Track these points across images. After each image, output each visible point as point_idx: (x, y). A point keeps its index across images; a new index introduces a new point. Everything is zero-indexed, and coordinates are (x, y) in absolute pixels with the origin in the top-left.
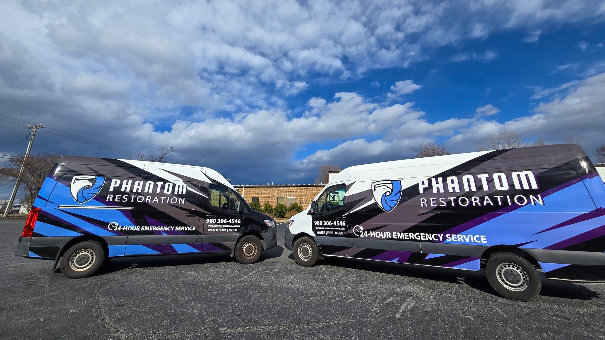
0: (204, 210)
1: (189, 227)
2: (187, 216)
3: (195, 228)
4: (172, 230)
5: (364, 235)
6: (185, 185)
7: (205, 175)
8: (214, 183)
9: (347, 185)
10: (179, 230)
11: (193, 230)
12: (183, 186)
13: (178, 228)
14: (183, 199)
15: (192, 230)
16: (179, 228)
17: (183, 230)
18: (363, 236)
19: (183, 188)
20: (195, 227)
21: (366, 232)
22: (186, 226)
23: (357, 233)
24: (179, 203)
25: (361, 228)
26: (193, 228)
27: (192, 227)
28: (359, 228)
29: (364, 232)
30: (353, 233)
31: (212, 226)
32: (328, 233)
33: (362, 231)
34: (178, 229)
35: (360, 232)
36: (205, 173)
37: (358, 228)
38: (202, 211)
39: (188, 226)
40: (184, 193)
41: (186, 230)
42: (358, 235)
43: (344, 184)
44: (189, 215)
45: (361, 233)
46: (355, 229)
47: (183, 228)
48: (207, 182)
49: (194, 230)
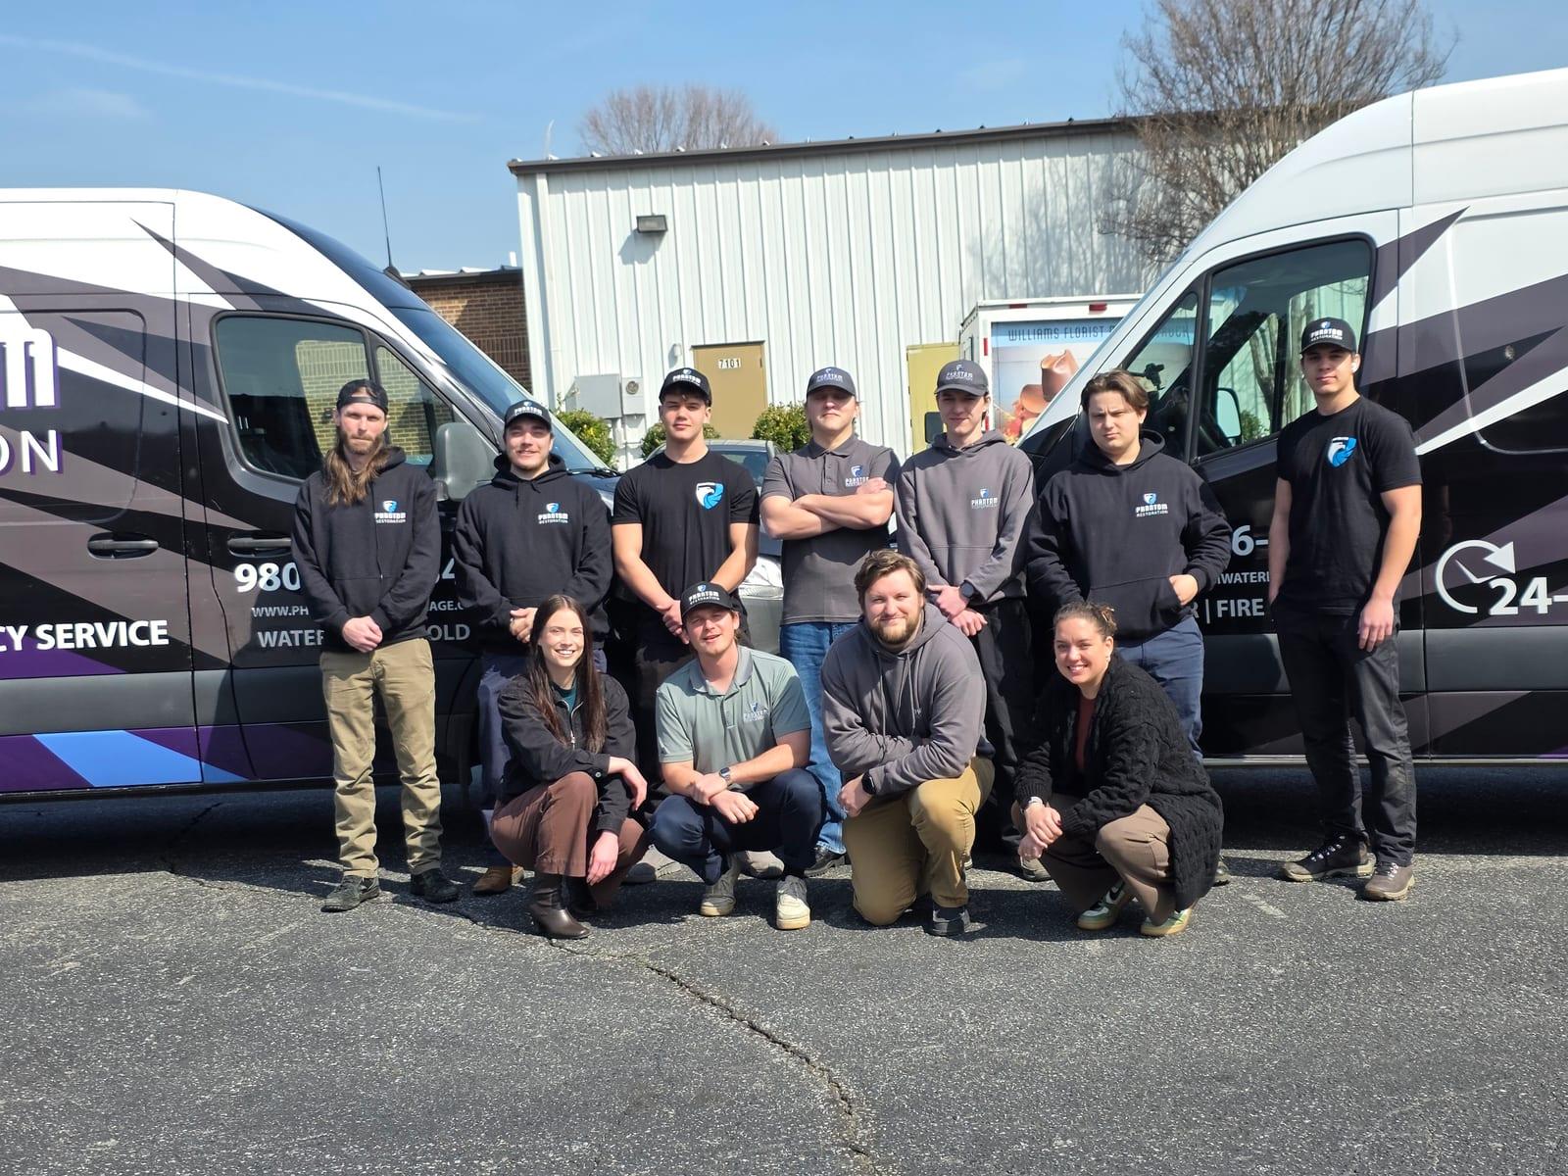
0: (205, 503)
1: (123, 625)
2: (97, 552)
3: (164, 632)
4: (18, 646)
5: (1526, 601)
6: (42, 340)
7: (174, 250)
8: (250, 304)
9: (1380, 243)
10: (62, 645)
11: (156, 641)
12: (27, 345)
13: (53, 633)
14: (42, 438)
15: (145, 643)
16: (61, 636)
17: (92, 644)
18: (1514, 611)
19: (30, 362)
20: (164, 623)
21: (1540, 583)
22: (105, 617)
23: (1463, 592)
24: (26, 467)
25: (1503, 556)
26: (155, 633)
27: (144, 624)
28: (1488, 559)
29: (1522, 579)
30: (1437, 595)
31: (283, 611)
32: (1220, 609)
33: (1508, 575)
34: (56, 637)
35: (1494, 584)
36: (167, 236)
37: (1476, 559)
38: (195, 512)
39: (118, 618)
40: (46, 396)
41: (107, 642)
42: (1473, 610)
43: (1360, 240)
44: (108, 543)
45: (1501, 591)
46: (1450, 566)
47: (85, 634)
48: (196, 300)
49: (166, 642)
